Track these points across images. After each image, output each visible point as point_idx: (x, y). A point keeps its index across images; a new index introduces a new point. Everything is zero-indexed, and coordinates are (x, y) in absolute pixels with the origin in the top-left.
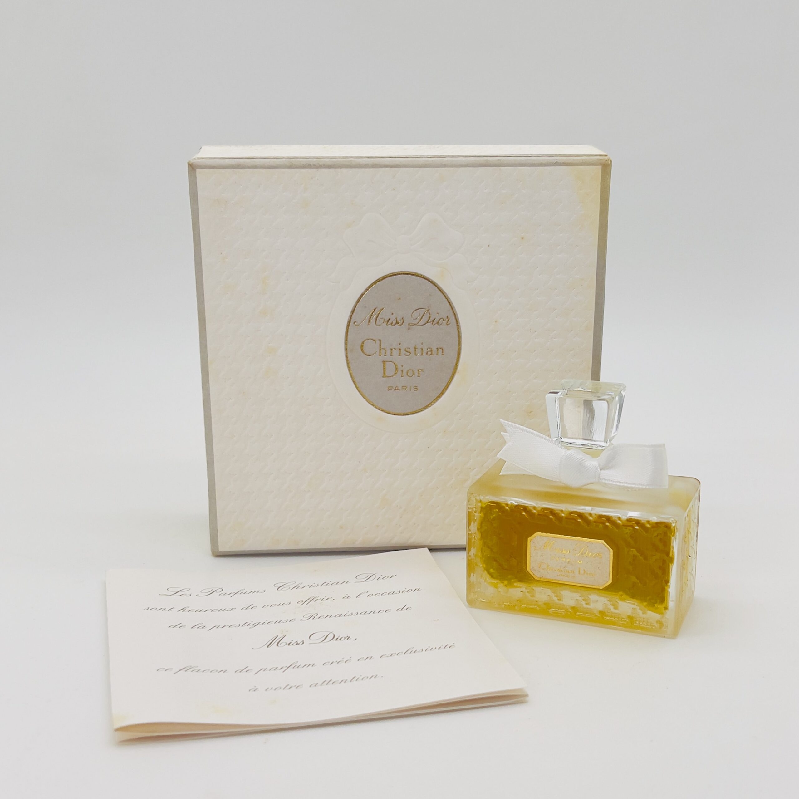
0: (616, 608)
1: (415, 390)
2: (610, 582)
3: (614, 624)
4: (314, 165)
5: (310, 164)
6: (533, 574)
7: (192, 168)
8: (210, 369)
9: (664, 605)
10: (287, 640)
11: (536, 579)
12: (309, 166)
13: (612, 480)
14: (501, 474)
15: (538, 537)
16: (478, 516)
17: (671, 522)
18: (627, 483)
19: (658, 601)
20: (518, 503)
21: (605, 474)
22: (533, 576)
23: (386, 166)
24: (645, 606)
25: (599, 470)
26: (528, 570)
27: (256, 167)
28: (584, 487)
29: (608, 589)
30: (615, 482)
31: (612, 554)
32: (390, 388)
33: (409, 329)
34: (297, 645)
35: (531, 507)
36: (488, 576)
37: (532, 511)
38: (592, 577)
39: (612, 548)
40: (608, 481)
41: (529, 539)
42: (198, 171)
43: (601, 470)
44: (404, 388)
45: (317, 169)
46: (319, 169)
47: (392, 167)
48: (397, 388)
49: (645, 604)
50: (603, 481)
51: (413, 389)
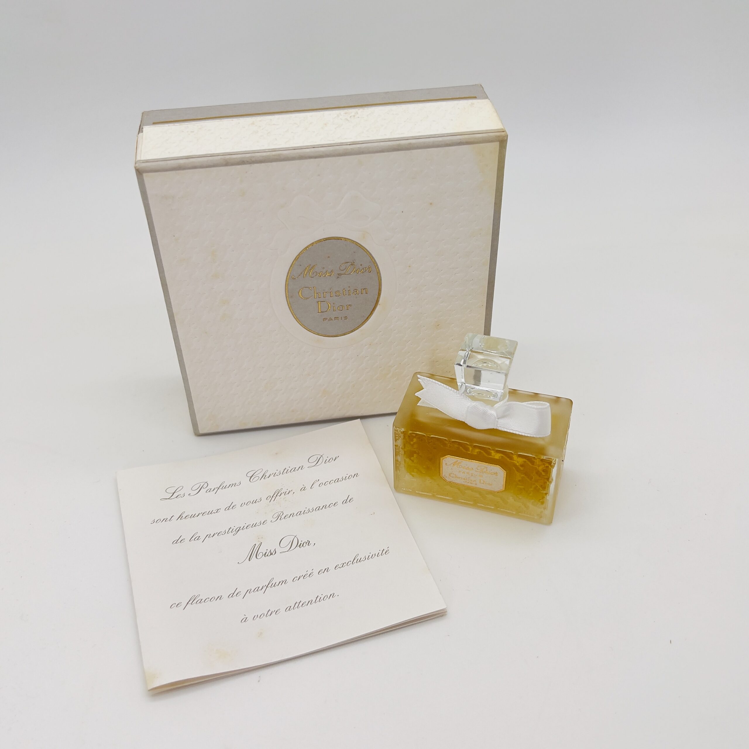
1: (345, 319)
2: (503, 487)
4: (247, 161)
5: (244, 161)
6: (445, 477)
7: (139, 172)
8: (175, 319)
10: (262, 550)
12: (242, 162)
13: (507, 428)
14: (418, 405)
15: (448, 458)
17: (552, 461)
18: (518, 431)
21: (501, 421)
22: (445, 480)
23: (310, 157)
26: (441, 476)
27: (195, 167)
29: (501, 492)
30: (509, 430)
31: (505, 474)
32: (325, 319)
33: (338, 277)
34: (271, 555)
38: (490, 485)
39: (505, 471)
40: (504, 428)
41: (442, 457)
42: (145, 175)
43: (498, 419)
44: (336, 318)
45: (250, 165)
46: (251, 165)
47: (316, 157)
48: (330, 319)
50: (500, 428)
51: (343, 318)
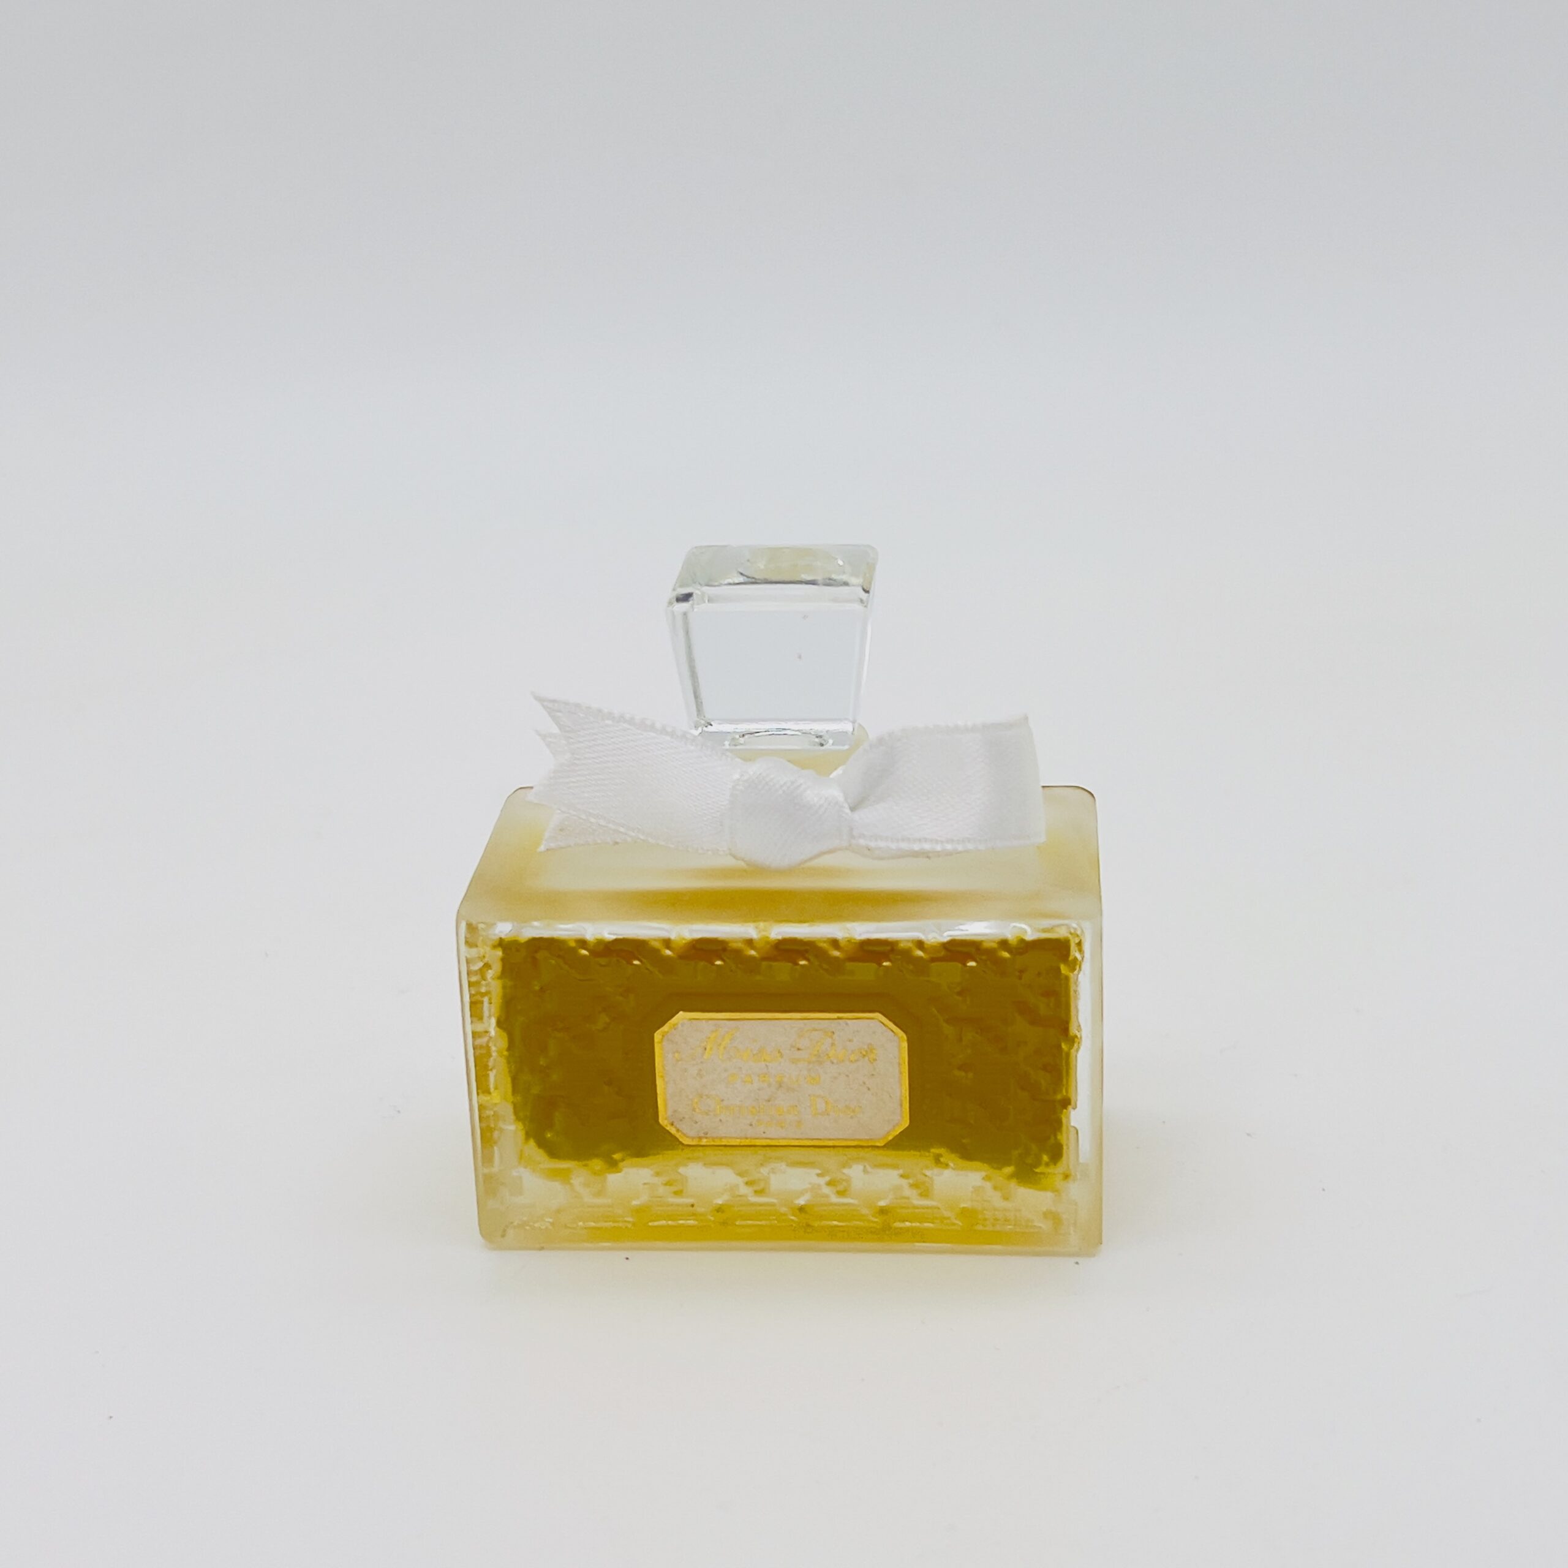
0: (925, 1194)
2: (906, 1123)
3: (920, 1236)
6: (678, 1130)
9: (1060, 1168)
11: (686, 1141)
15: (683, 1025)
16: (494, 985)
17: (1068, 937)
19: (1045, 1158)
20: (614, 934)
22: (678, 1135)
24: (1011, 1176)
25: (848, 811)
26: (660, 1121)
28: (809, 864)
29: (902, 1142)
31: (905, 1045)
35: (655, 940)
36: (539, 1155)
37: (663, 953)
38: (852, 1117)
39: (904, 1031)
41: (657, 1036)
43: (851, 810)
49: (1009, 1170)
50: (862, 842)
